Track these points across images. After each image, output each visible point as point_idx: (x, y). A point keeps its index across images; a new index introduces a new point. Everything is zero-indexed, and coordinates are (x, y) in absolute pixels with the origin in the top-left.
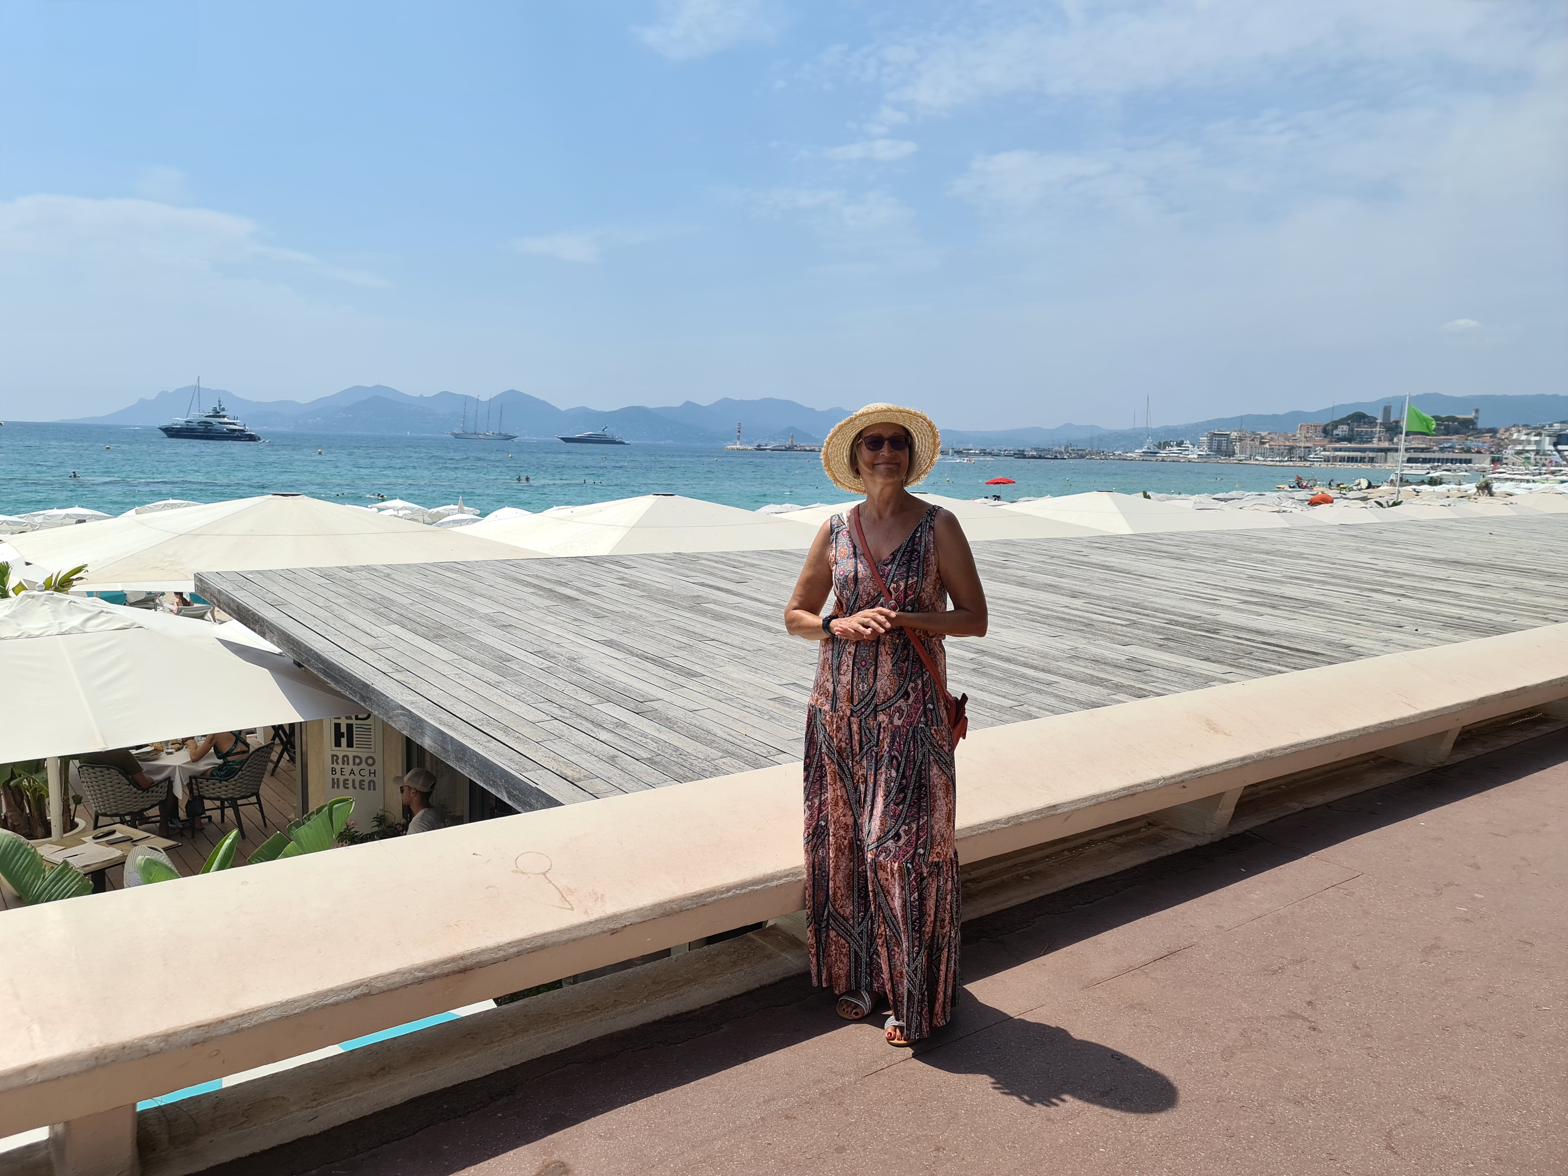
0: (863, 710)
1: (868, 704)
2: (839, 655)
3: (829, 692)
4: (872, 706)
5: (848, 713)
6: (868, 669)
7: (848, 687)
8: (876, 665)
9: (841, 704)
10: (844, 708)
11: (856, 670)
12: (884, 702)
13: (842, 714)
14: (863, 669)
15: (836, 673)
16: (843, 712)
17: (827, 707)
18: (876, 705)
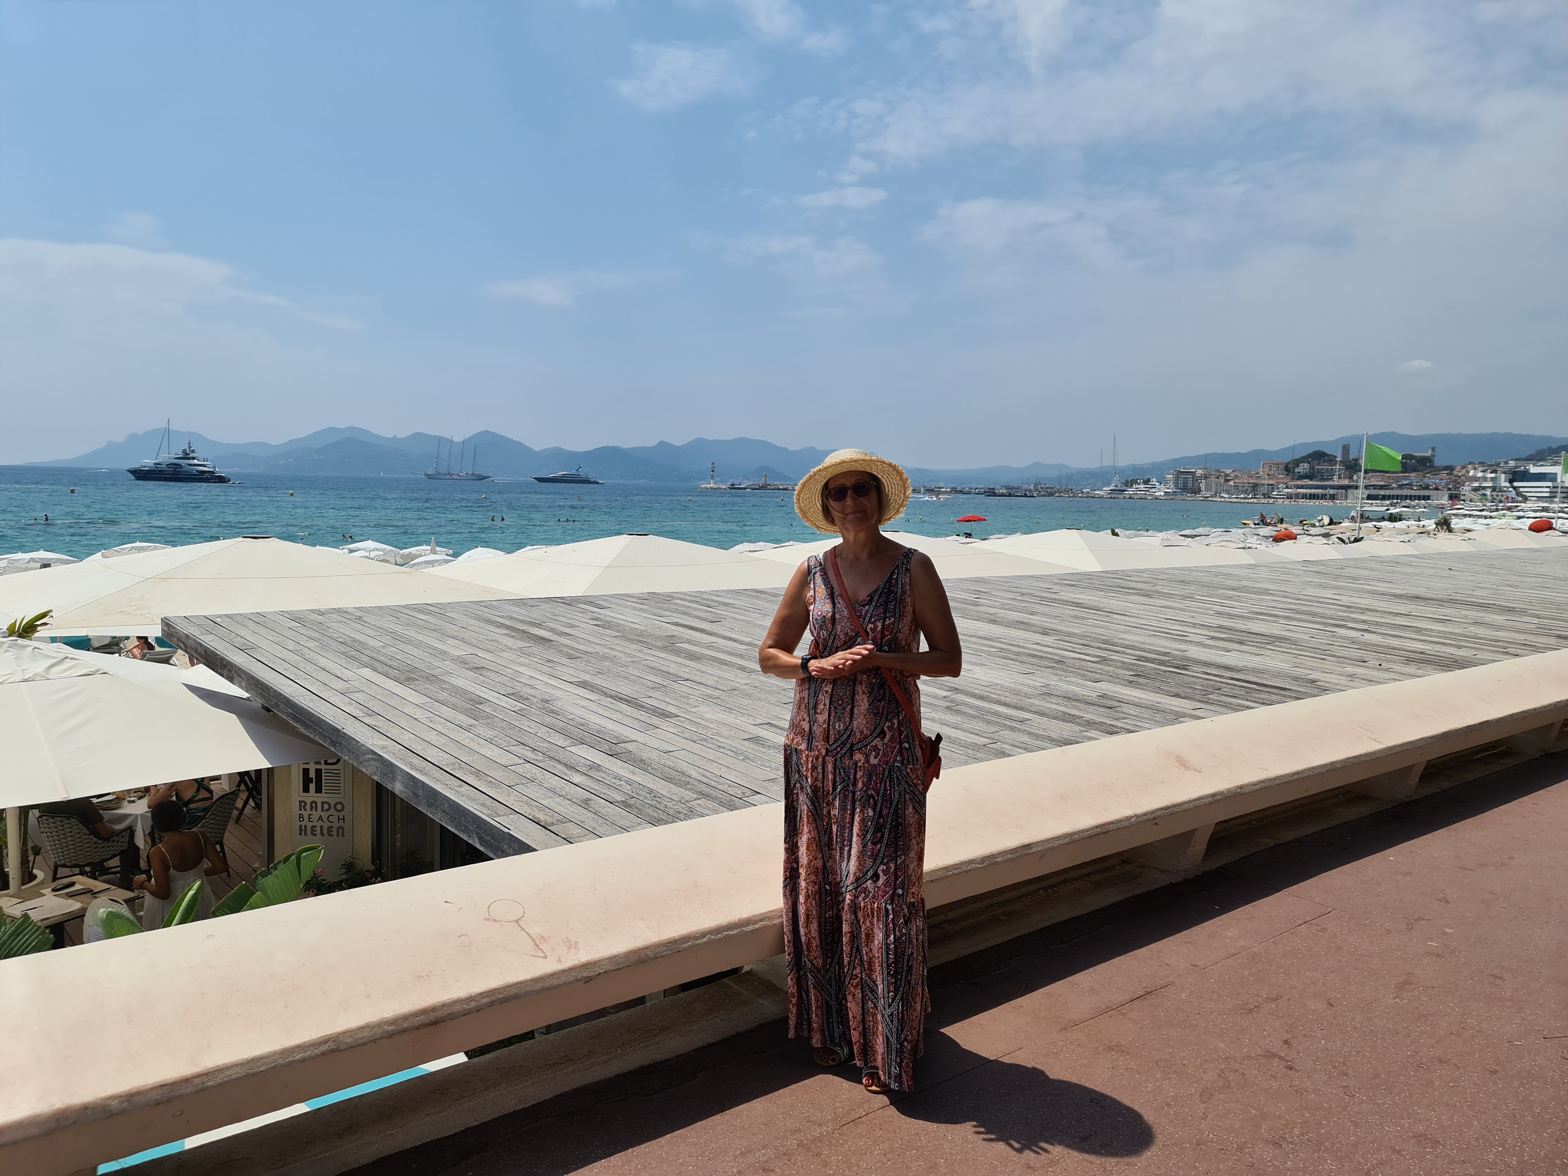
0: (839, 749)
1: (843, 744)
2: (815, 694)
3: (805, 731)
4: (848, 746)
5: (824, 752)
6: (845, 709)
7: (824, 726)
8: (853, 704)
9: (816, 744)
10: (819, 747)
11: (833, 709)
12: (860, 741)
13: (817, 753)
14: (840, 708)
15: (812, 712)
16: (819, 751)
17: (803, 747)
18: (852, 744)
